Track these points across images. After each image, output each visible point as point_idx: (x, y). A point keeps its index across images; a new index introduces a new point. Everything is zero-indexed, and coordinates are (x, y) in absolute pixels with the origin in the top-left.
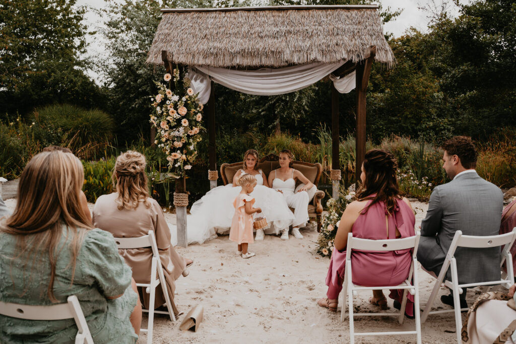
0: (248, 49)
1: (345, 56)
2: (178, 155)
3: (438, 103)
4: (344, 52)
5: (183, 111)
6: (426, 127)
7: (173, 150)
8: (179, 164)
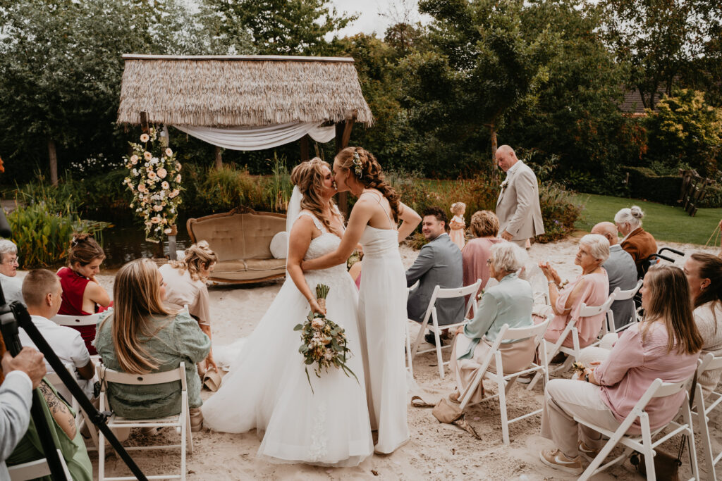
0: (229, 107)
1: (327, 116)
2: (158, 219)
3: (402, 124)
4: (325, 112)
5: (163, 173)
6: (390, 152)
7: (153, 214)
8: (159, 228)
